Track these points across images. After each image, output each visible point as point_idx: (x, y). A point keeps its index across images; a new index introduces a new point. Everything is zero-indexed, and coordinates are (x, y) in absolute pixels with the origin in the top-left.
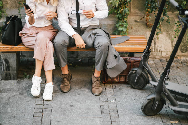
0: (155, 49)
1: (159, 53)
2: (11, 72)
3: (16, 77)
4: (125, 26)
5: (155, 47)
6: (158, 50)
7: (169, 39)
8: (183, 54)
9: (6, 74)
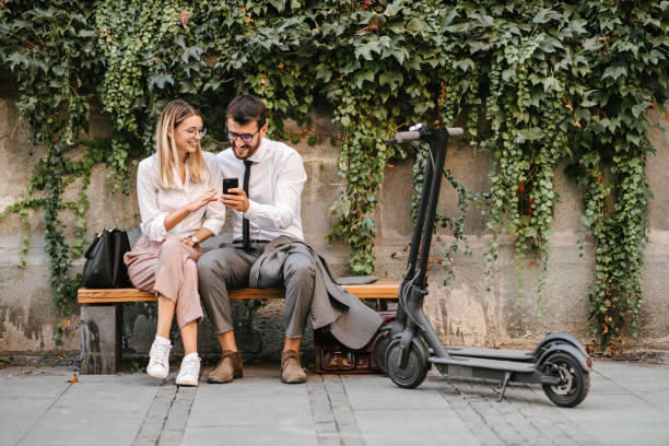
0: (445, 328)
1: (456, 337)
2: (102, 354)
3: (114, 368)
4: (369, 261)
5: (445, 322)
6: (455, 332)
7: (478, 301)
8: (515, 340)
9: (91, 361)
